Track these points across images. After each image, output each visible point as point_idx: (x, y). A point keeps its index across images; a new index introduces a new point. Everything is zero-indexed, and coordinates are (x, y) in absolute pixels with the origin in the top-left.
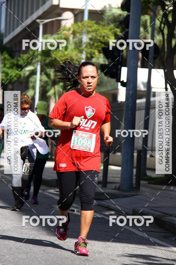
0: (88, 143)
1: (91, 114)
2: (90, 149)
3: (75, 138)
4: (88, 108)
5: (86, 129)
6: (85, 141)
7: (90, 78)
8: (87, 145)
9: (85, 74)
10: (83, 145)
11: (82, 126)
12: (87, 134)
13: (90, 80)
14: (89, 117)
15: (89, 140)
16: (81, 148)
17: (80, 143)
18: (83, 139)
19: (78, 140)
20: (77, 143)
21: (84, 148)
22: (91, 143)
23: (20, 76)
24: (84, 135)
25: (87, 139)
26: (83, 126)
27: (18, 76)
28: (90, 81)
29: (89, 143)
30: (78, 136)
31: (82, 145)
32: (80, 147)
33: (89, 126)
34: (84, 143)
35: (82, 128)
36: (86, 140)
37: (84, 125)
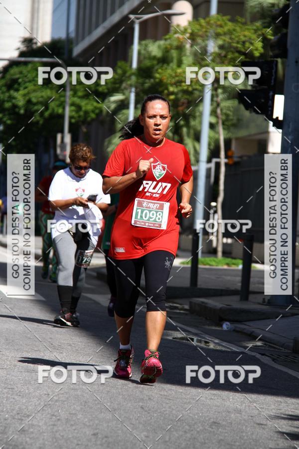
0: (157, 216)
1: (162, 173)
2: (160, 225)
3: (138, 211)
4: (156, 166)
5: (154, 195)
6: (153, 215)
7: (158, 117)
8: (155, 219)
9: (151, 112)
10: (151, 220)
11: (148, 191)
12: (154, 203)
13: (159, 120)
14: (158, 177)
15: (158, 212)
16: (147, 224)
17: (146, 217)
18: (150, 211)
19: (142, 212)
20: (141, 217)
21: (151, 225)
22: (162, 217)
23: (101, 111)
24: (151, 205)
25: (155, 211)
26: (150, 192)
27: (97, 111)
28: (158, 122)
29: (159, 216)
30: (143, 207)
31: (148, 220)
32: (145, 223)
33: (159, 192)
34: (151, 216)
35: (148, 194)
36: (155, 213)
37: (151, 190)
